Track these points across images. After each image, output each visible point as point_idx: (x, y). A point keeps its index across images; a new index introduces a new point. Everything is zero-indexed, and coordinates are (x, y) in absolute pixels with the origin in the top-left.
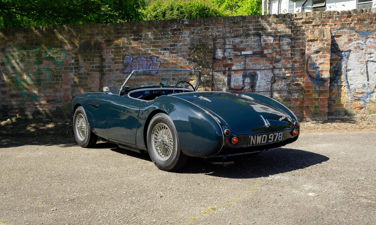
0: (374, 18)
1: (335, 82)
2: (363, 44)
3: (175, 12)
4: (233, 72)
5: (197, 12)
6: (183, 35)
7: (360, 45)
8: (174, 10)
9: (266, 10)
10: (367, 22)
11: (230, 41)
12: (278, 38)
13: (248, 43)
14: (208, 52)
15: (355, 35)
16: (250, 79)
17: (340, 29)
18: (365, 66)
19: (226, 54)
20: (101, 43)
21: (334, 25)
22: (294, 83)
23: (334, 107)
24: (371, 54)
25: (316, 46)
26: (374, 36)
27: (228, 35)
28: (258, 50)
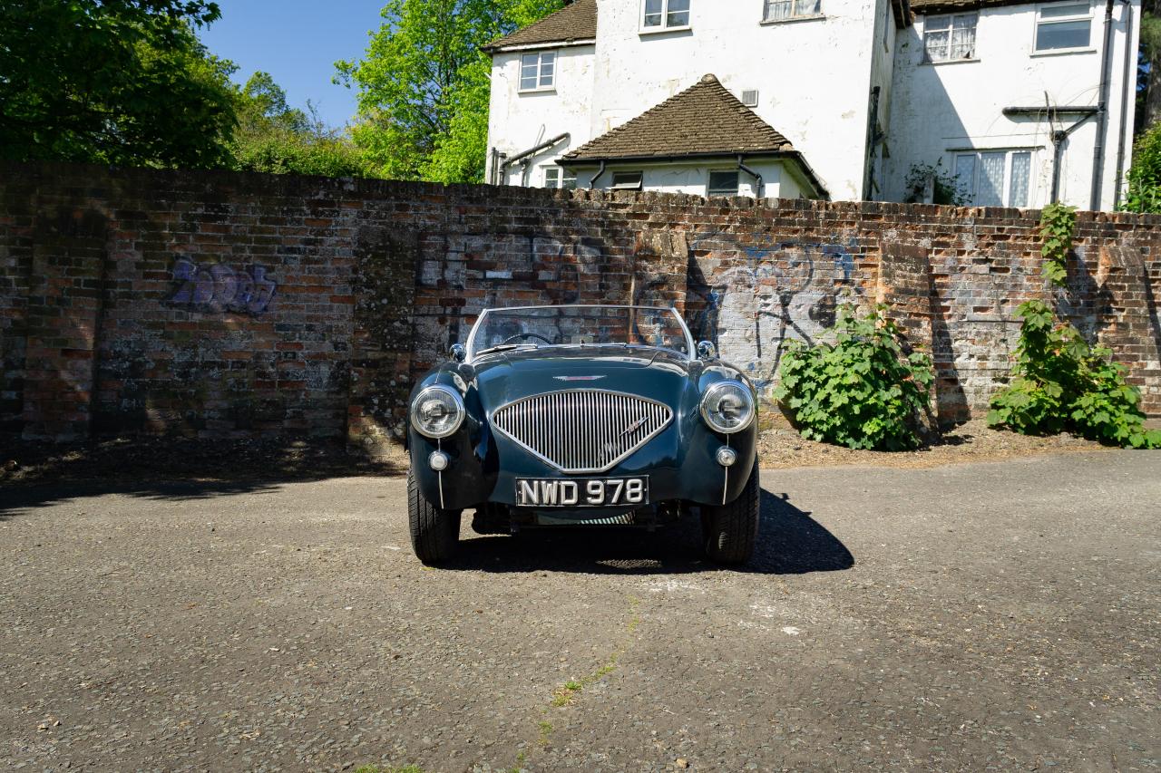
0: (773, 220)
2: (751, 275)
4: (462, 320)
6: (341, 219)
7: (745, 277)
8: (274, 163)
10: (760, 227)
11: (457, 244)
12: (573, 245)
13: (502, 252)
14: (405, 266)
15: (735, 253)
16: (504, 337)
17: (705, 237)
18: (755, 324)
19: (449, 275)
21: (693, 226)
24: (765, 297)
25: (656, 272)
26: (772, 260)
27: (454, 228)
28: (525, 270)
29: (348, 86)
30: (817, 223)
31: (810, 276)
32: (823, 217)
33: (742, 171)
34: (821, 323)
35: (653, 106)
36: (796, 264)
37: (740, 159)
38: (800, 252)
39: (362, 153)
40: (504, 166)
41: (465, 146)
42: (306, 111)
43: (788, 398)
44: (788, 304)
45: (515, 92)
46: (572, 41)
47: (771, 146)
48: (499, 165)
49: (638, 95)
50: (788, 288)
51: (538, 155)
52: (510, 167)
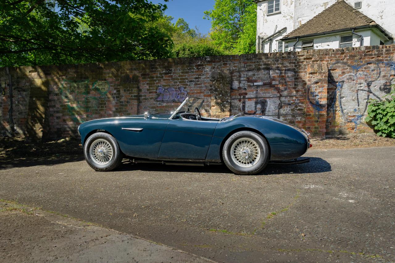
0: (363, 55)
1: (331, 108)
2: (354, 76)
3: (187, 52)
4: (247, 100)
6: (205, 70)
7: (352, 77)
8: (185, 50)
9: (260, 50)
10: (357, 58)
11: (244, 74)
12: (284, 71)
13: (259, 76)
14: (227, 83)
15: (347, 68)
16: (261, 105)
17: (335, 64)
18: (356, 94)
19: (241, 85)
20: (138, 77)
21: (330, 60)
22: (297, 109)
23: (331, 128)
25: (316, 78)
26: (363, 70)
27: (243, 69)
28: (268, 81)
29: (209, 19)
30: (382, 54)
31: (380, 74)
32: (385, 51)
33: (354, 35)
34: (385, 92)
35: (317, 14)
36: (373, 70)
37: (353, 30)
38: (375, 66)
39: (214, 42)
40: (262, 42)
41: (249, 36)
42: (195, 30)
43: (371, 121)
44: (370, 86)
45: (266, 15)
47: (366, 24)
49: (312, 10)
50: (370, 80)
51: (275, 36)
52: (265, 42)
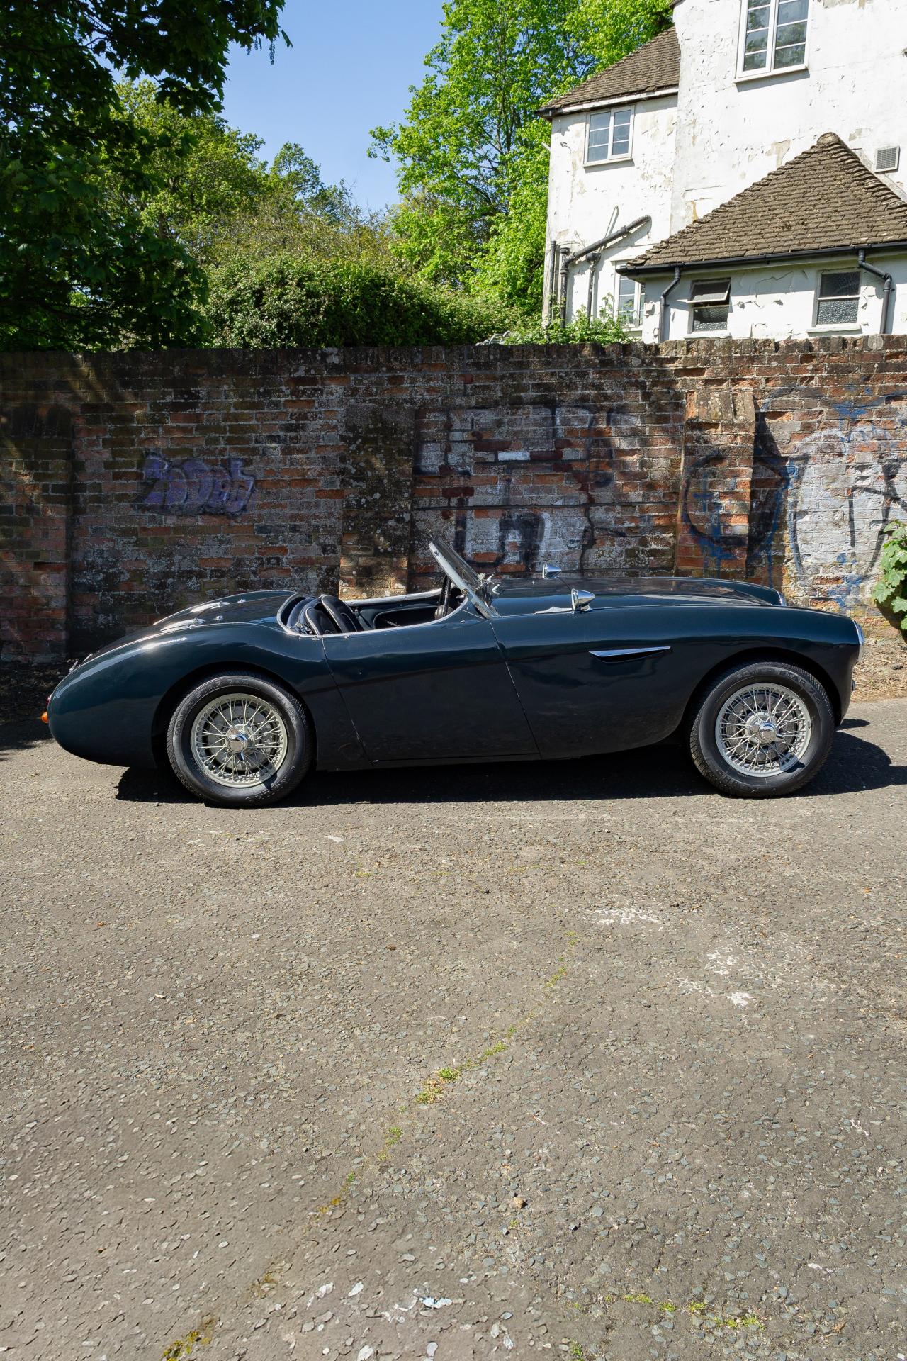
0: (876, 365)
1: (763, 548)
2: (842, 440)
3: (293, 292)
4: (471, 514)
5: (357, 293)
6: (324, 398)
7: (835, 443)
8: (287, 283)
9: (556, 293)
10: (856, 376)
11: (463, 421)
12: (605, 415)
13: (517, 428)
14: (400, 452)
15: (821, 412)
16: (521, 533)
17: (780, 394)
18: (847, 503)
19: (453, 459)
20: (70, 414)
21: (764, 380)
22: (648, 549)
24: (863, 468)
25: (712, 442)
26: (873, 419)
27: (459, 401)
28: (546, 448)
29: (388, 159)
33: (865, 271)
35: (749, 185)
36: (905, 423)
37: (861, 256)
40: (566, 265)
41: (527, 231)
43: (892, 597)
44: (893, 476)
45: (580, 165)
46: (654, 91)
47: (905, 234)
48: (561, 264)
49: (733, 166)
50: (894, 455)
51: (610, 247)
52: (574, 265)
